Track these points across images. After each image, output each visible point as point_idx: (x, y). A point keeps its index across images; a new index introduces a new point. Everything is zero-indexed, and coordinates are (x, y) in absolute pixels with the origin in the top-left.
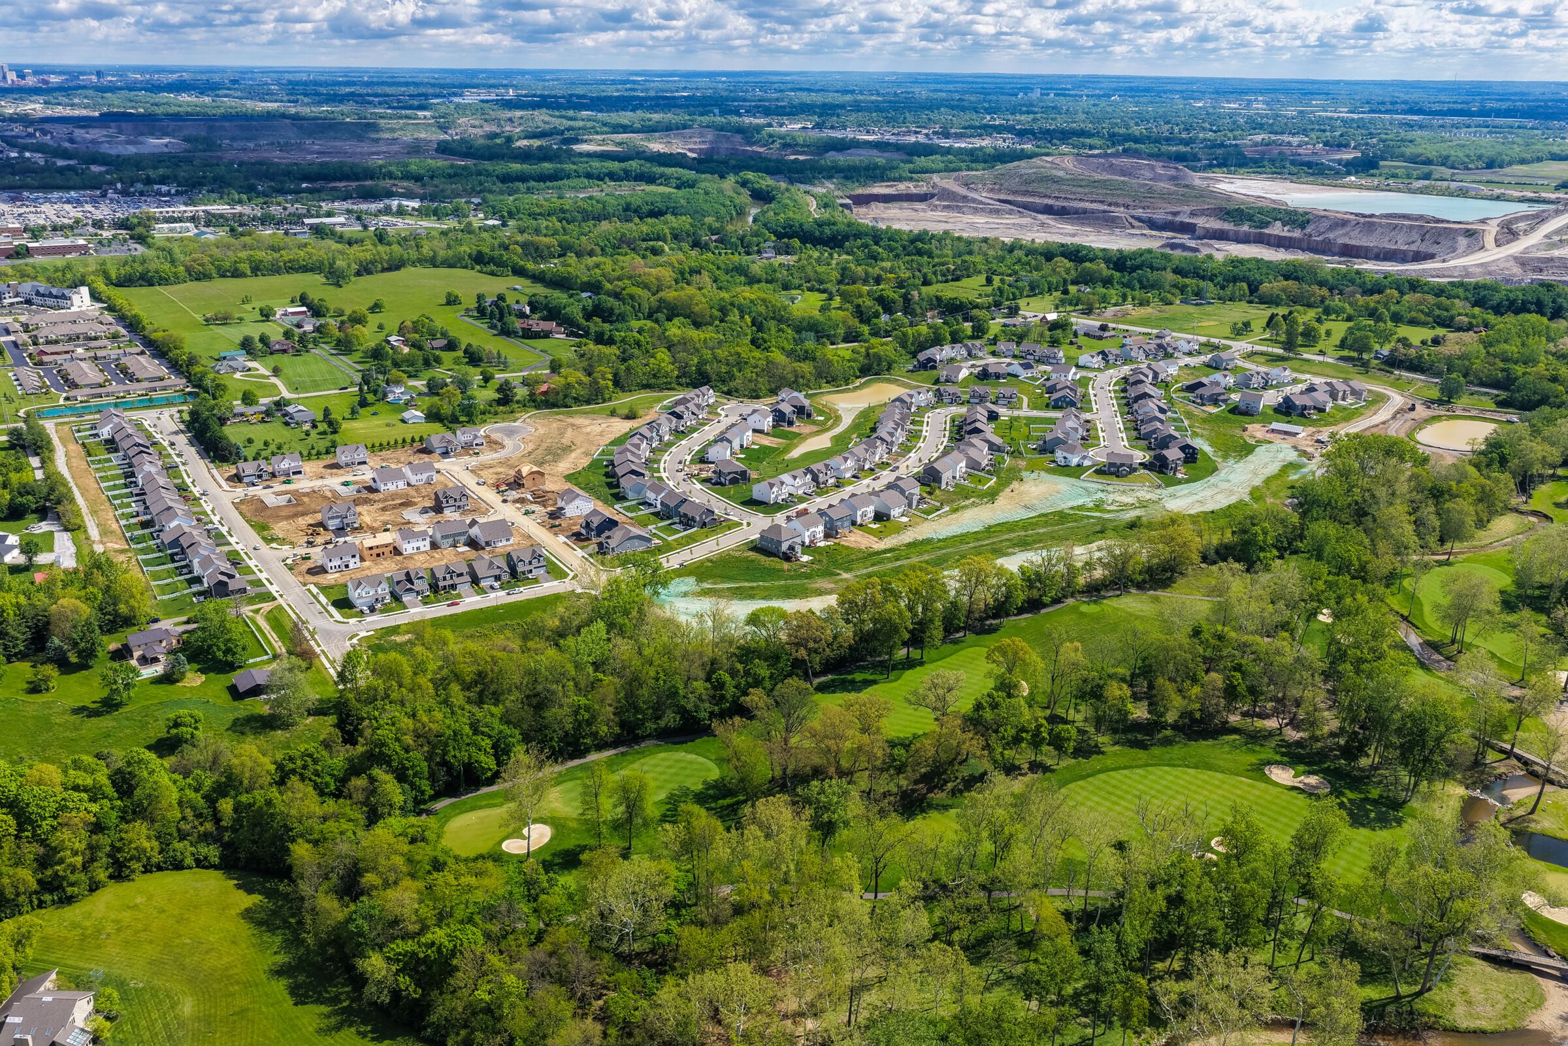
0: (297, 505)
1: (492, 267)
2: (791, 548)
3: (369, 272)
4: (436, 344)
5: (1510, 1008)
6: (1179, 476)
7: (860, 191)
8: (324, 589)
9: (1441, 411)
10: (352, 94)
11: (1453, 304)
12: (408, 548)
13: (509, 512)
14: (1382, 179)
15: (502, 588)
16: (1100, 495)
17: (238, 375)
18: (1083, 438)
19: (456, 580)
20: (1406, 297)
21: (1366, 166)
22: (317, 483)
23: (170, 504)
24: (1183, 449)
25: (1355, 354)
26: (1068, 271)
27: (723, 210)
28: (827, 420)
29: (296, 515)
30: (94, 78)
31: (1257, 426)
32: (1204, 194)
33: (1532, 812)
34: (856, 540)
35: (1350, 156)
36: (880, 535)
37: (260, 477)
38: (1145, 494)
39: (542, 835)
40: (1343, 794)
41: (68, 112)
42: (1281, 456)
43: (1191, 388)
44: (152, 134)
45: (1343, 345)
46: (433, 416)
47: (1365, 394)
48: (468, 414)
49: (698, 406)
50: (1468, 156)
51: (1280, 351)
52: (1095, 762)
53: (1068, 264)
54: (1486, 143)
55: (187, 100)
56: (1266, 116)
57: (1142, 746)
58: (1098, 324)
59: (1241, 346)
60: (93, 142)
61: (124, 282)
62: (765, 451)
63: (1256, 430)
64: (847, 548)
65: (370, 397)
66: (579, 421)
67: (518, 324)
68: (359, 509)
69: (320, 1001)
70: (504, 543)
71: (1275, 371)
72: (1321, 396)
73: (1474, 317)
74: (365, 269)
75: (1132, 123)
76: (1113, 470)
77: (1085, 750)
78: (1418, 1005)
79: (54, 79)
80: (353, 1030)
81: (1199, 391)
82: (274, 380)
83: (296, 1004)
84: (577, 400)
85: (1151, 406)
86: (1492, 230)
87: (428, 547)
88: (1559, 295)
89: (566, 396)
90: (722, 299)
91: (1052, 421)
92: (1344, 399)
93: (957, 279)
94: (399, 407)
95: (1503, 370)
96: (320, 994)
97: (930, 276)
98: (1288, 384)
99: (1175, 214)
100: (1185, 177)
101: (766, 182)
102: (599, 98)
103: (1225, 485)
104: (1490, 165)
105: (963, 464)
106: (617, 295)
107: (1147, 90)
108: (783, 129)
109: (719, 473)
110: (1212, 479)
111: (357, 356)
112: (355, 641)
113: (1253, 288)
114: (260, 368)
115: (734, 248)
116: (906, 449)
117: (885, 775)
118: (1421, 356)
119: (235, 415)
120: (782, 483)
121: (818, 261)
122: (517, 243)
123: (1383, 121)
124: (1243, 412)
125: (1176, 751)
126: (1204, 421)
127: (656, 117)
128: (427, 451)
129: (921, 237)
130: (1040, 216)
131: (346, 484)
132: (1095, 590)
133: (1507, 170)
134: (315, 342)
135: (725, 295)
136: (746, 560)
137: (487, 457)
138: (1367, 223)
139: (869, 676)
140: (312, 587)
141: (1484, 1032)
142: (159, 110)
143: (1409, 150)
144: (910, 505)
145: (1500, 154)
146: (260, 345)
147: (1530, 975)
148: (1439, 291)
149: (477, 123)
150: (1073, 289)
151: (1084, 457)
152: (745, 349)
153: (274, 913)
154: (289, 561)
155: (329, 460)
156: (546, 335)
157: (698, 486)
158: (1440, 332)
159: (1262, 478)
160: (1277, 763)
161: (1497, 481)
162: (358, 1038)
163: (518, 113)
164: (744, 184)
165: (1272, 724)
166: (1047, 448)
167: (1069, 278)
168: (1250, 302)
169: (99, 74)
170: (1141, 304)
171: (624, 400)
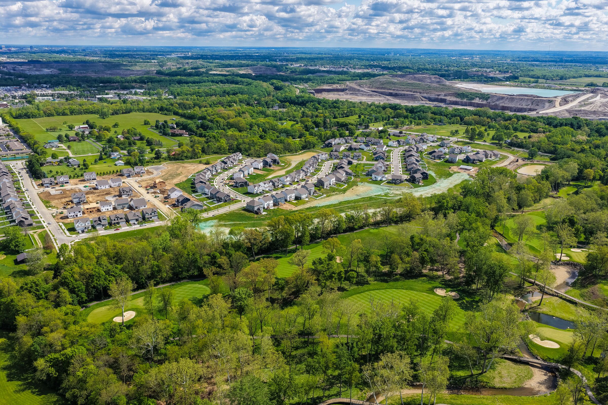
0: (64, 194)
1: (166, 112)
2: (259, 209)
3: (117, 114)
4: (136, 138)
5: (518, 379)
6: (420, 184)
7: (318, 88)
8: (65, 224)
9: (529, 162)
10: (128, 55)
11: (538, 124)
12: (103, 209)
13: (149, 197)
14: (519, 83)
15: (138, 224)
16: (388, 191)
17: (54, 149)
18: (384, 171)
19: (119, 221)
20: (520, 122)
21: (514, 78)
22: (74, 187)
23: (9, 193)
24: (422, 174)
25: (497, 142)
26: (391, 113)
27: (261, 93)
28: (285, 165)
29: (62, 198)
30: (29, 49)
31: (455, 167)
32: (449, 88)
33: (539, 305)
34: (286, 207)
35: (508, 75)
36: (296, 205)
37: (51, 184)
38: (406, 190)
39: (131, 315)
40: (464, 299)
41: (16, 60)
42: (463, 177)
43: (430, 153)
44: (46, 68)
45: (493, 139)
46: (128, 163)
47: (499, 156)
48: (142, 162)
49: (234, 159)
50: (553, 75)
51: (468, 141)
52: (366, 287)
53: (391, 111)
54: (561, 71)
55: (63, 56)
56: (479, 62)
57: (386, 281)
58: (398, 131)
59: (454, 139)
60: (22, 70)
61: (18, 117)
62: (258, 176)
63: (454, 168)
64: (282, 209)
65: (104, 157)
66: (186, 165)
67: (170, 131)
68: (88, 196)
69: (18, 380)
70: (143, 207)
71: (465, 148)
72: (481, 156)
73: (546, 129)
74: (115, 113)
75: (427, 64)
76: (395, 182)
77: (361, 282)
78: (480, 378)
79: (13, 49)
80: (30, 391)
81: (433, 154)
82: (68, 151)
83: (8, 381)
84: (187, 157)
85: (413, 159)
86: (559, 100)
87: (112, 209)
88: (580, 121)
89: (182, 156)
90: (252, 122)
91: (373, 165)
92: (491, 157)
93: (348, 116)
94: (114, 160)
95: (554, 147)
96: (20, 377)
97: (337, 115)
98: (470, 152)
99: (439, 95)
100: (443, 82)
101: (280, 83)
102: (223, 56)
103: (439, 187)
104: (562, 78)
105: (334, 179)
106: (211, 121)
107: (435, 54)
108: (292, 66)
109: (236, 183)
110: (433, 186)
111: (104, 142)
112: (73, 243)
113: (462, 119)
114: (63, 146)
115: (263, 106)
116: (313, 175)
117: (277, 292)
118: (522, 142)
119: (47, 163)
120: (259, 186)
121: (295, 111)
122: (177, 103)
123: (523, 64)
124: (451, 162)
125: (400, 283)
126: (434, 165)
127: (243, 62)
128: (122, 175)
129: (336, 102)
130: (387, 97)
131: (85, 187)
132: (377, 224)
133: (568, 80)
134: (88, 138)
135: (254, 121)
136: (240, 214)
137: (146, 177)
138: (511, 98)
139: (279, 255)
140: (61, 224)
141: (506, 388)
142: (51, 60)
143: (531, 73)
144: (310, 194)
145: (565, 74)
146: (65, 139)
147: (528, 366)
148: (534, 120)
149: (174, 64)
150: (391, 120)
151: (383, 177)
152: (256, 139)
153: (9, 346)
154: (54, 214)
155: (81, 178)
156: (181, 135)
157: (228, 187)
158: (532, 134)
159: (454, 185)
160: (440, 287)
161: (544, 184)
162: (31, 394)
163: (191, 61)
164: (272, 84)
165: (440, 273)
166: (369, 174)
167: (391, 116)
168: (461, 124)
169: (31, 47)
170: (417, 125)
171: (205, 158)
